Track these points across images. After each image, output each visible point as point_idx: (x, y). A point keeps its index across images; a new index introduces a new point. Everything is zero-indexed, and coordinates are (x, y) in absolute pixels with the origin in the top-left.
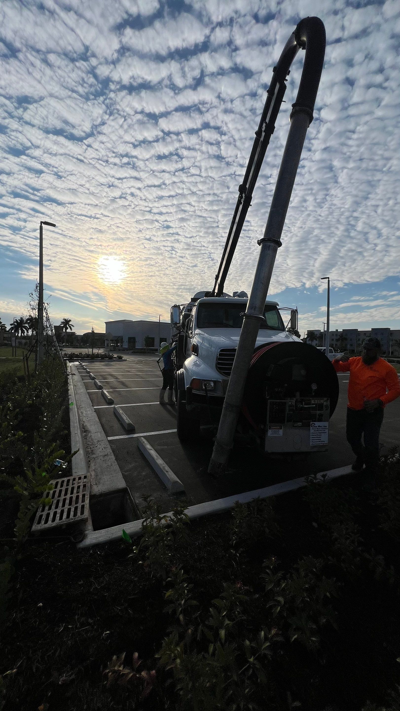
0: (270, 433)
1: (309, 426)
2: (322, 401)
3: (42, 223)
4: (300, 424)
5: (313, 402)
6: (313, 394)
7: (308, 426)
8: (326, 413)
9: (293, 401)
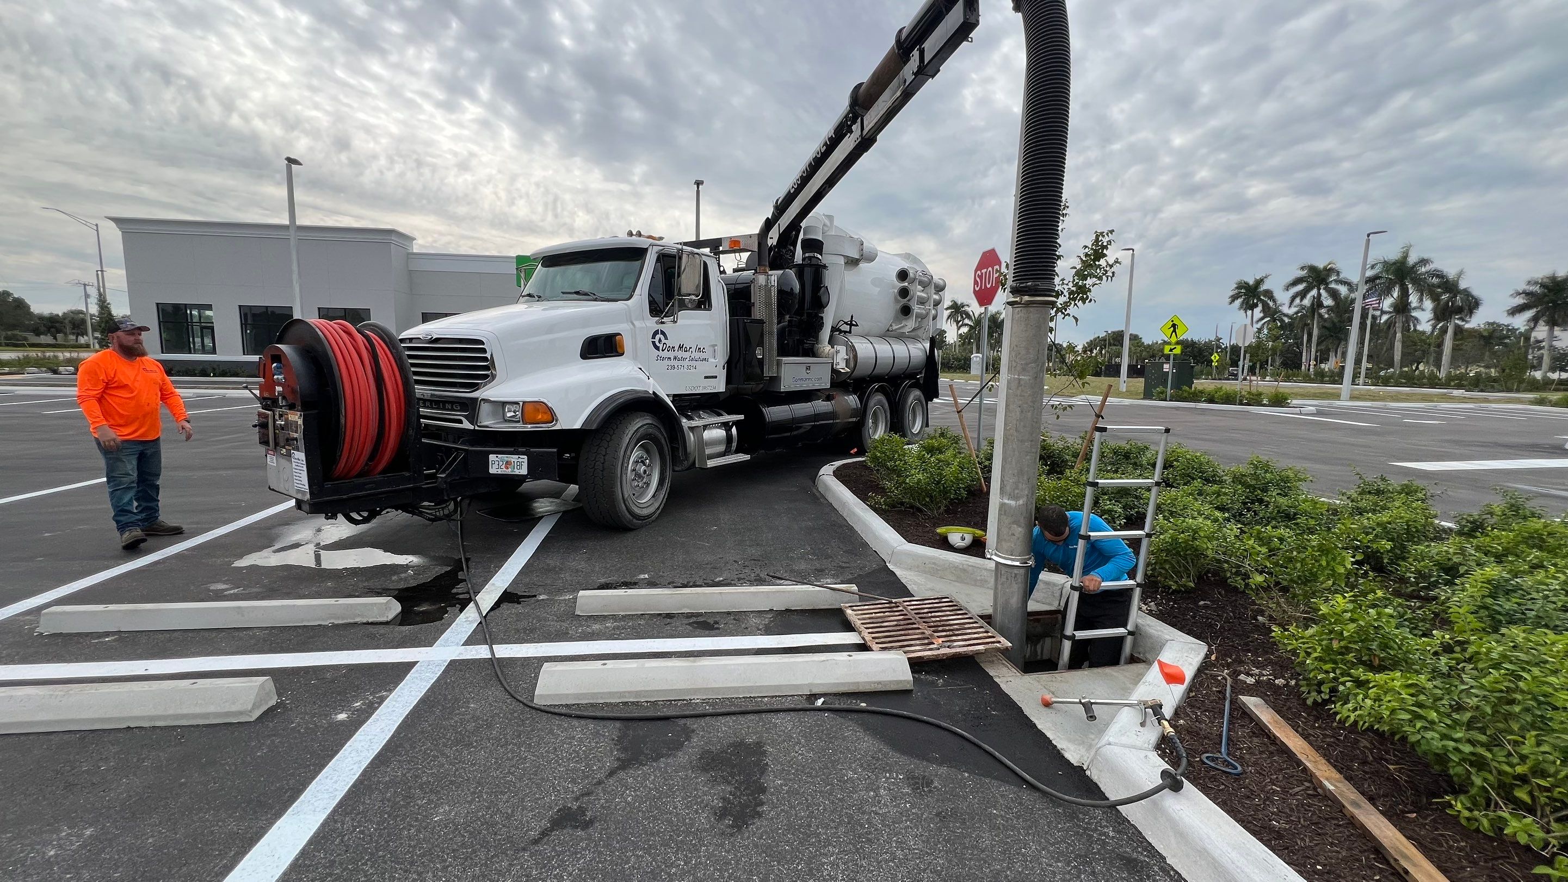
1: (290, 455)
2: (296, 417)
4: (284, 451)
5: (290, 417)
8: (300, 437)
9: (277, 414)
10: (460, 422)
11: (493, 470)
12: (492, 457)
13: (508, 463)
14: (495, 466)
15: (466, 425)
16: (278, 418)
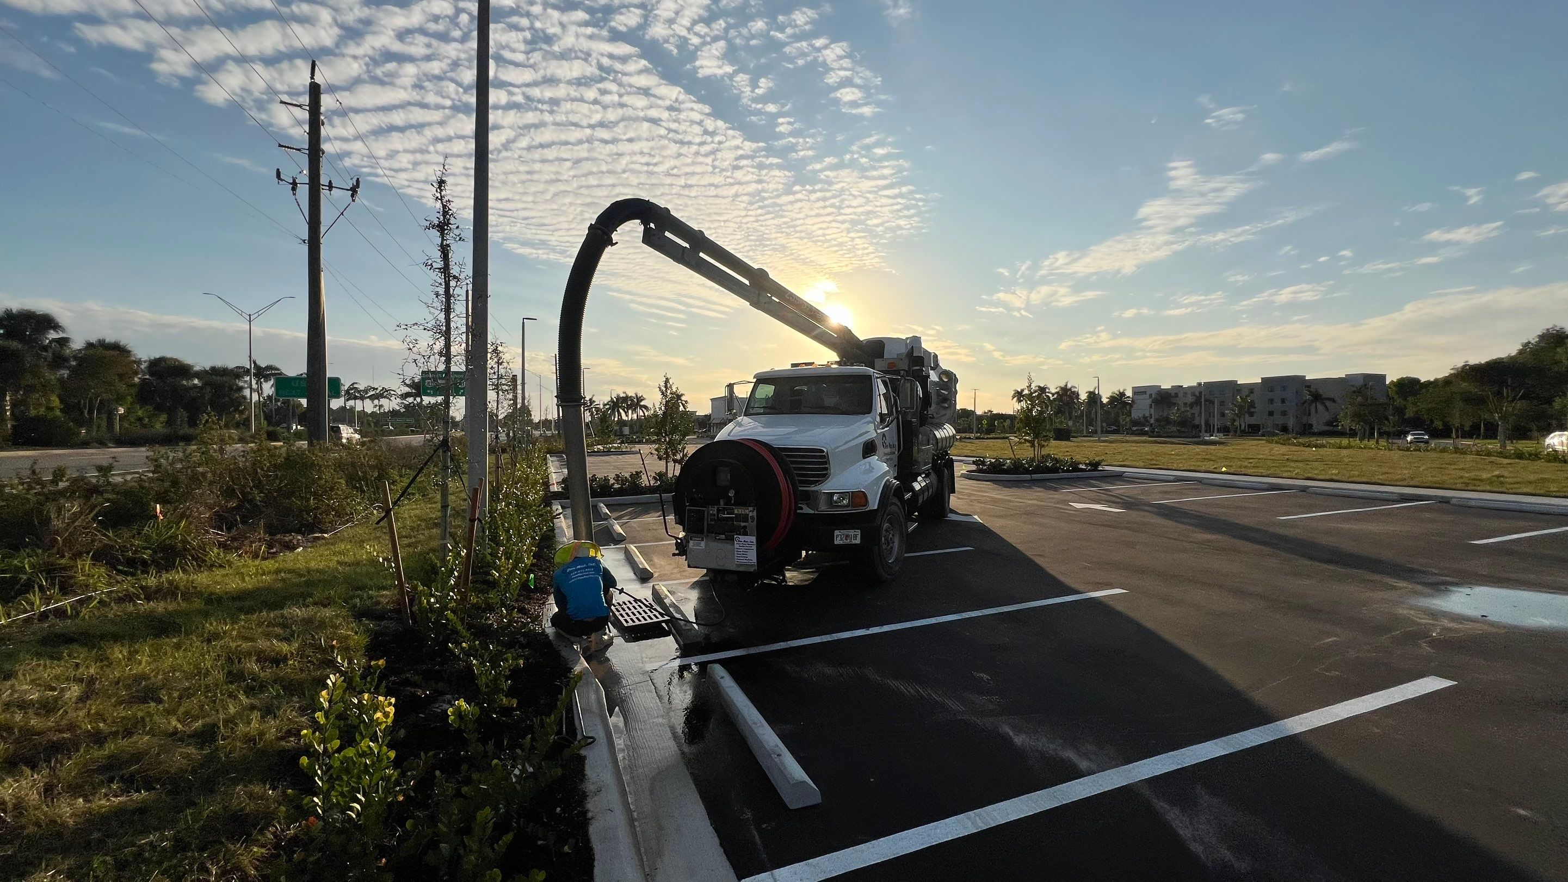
0: (691, 544)
1: (733, 539)
2: (747, 511)
4: (723, 537)
5: (736, 512)
6: (733, 501)
7: (730, 539)
8: (752, 525)
9: (713, 510)
10: (801, 509)
11: (837, 542)
12: (837, 532)
13: (847, 536)
14: (839, 538)
15: (806, 510)
16: (715, 512)
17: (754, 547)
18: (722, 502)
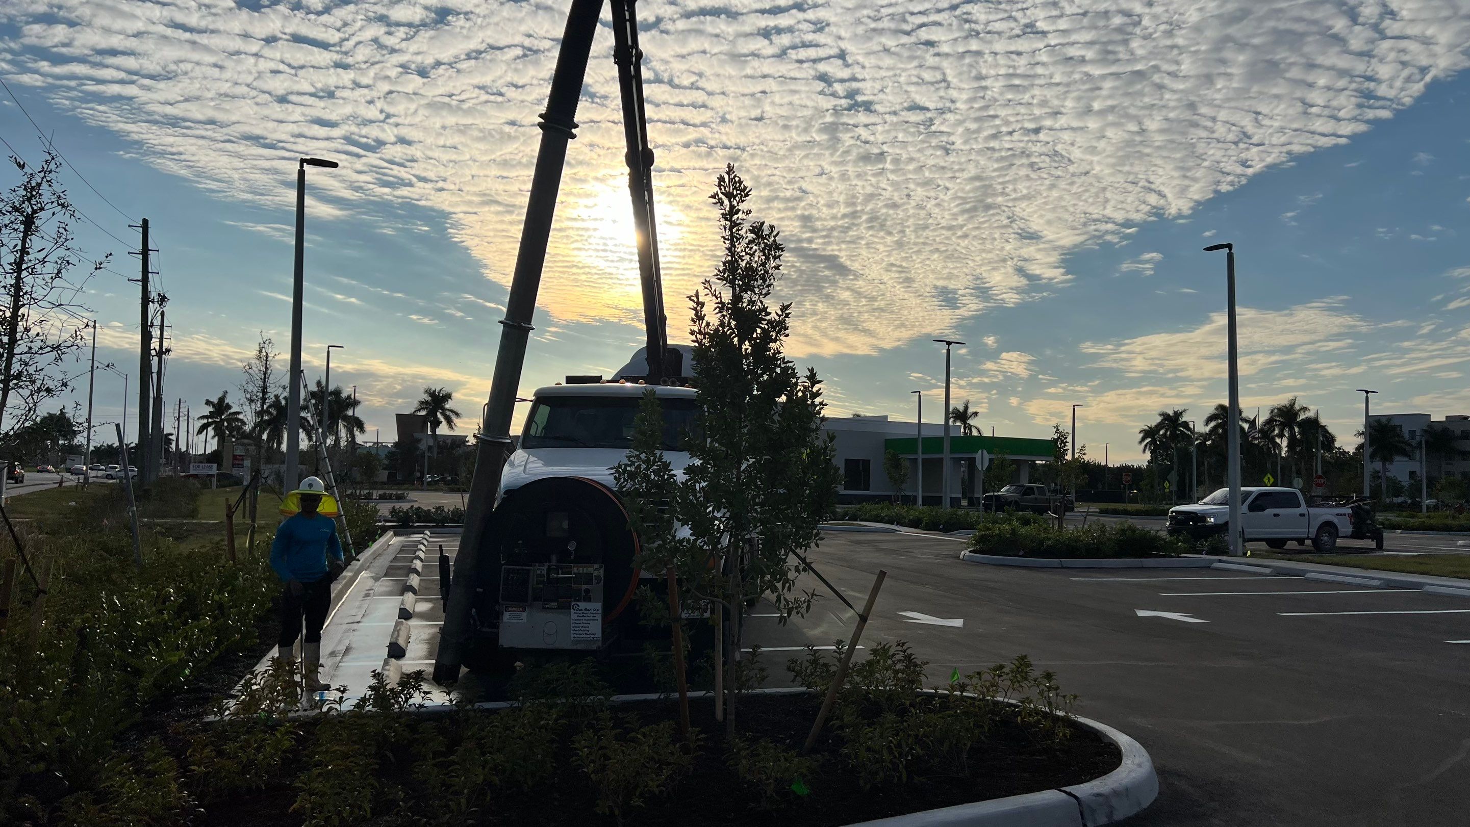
0: (506, 616)
2: (590, 570)
3: (302, 161)
4: (555, 604)
5: (575, 570)
6: (572, 557)
7: (568, 607)
8: (597, 589)
9: (544, 569)
16: (545, 572)
17: (599, 617)
18: (554, 558)
